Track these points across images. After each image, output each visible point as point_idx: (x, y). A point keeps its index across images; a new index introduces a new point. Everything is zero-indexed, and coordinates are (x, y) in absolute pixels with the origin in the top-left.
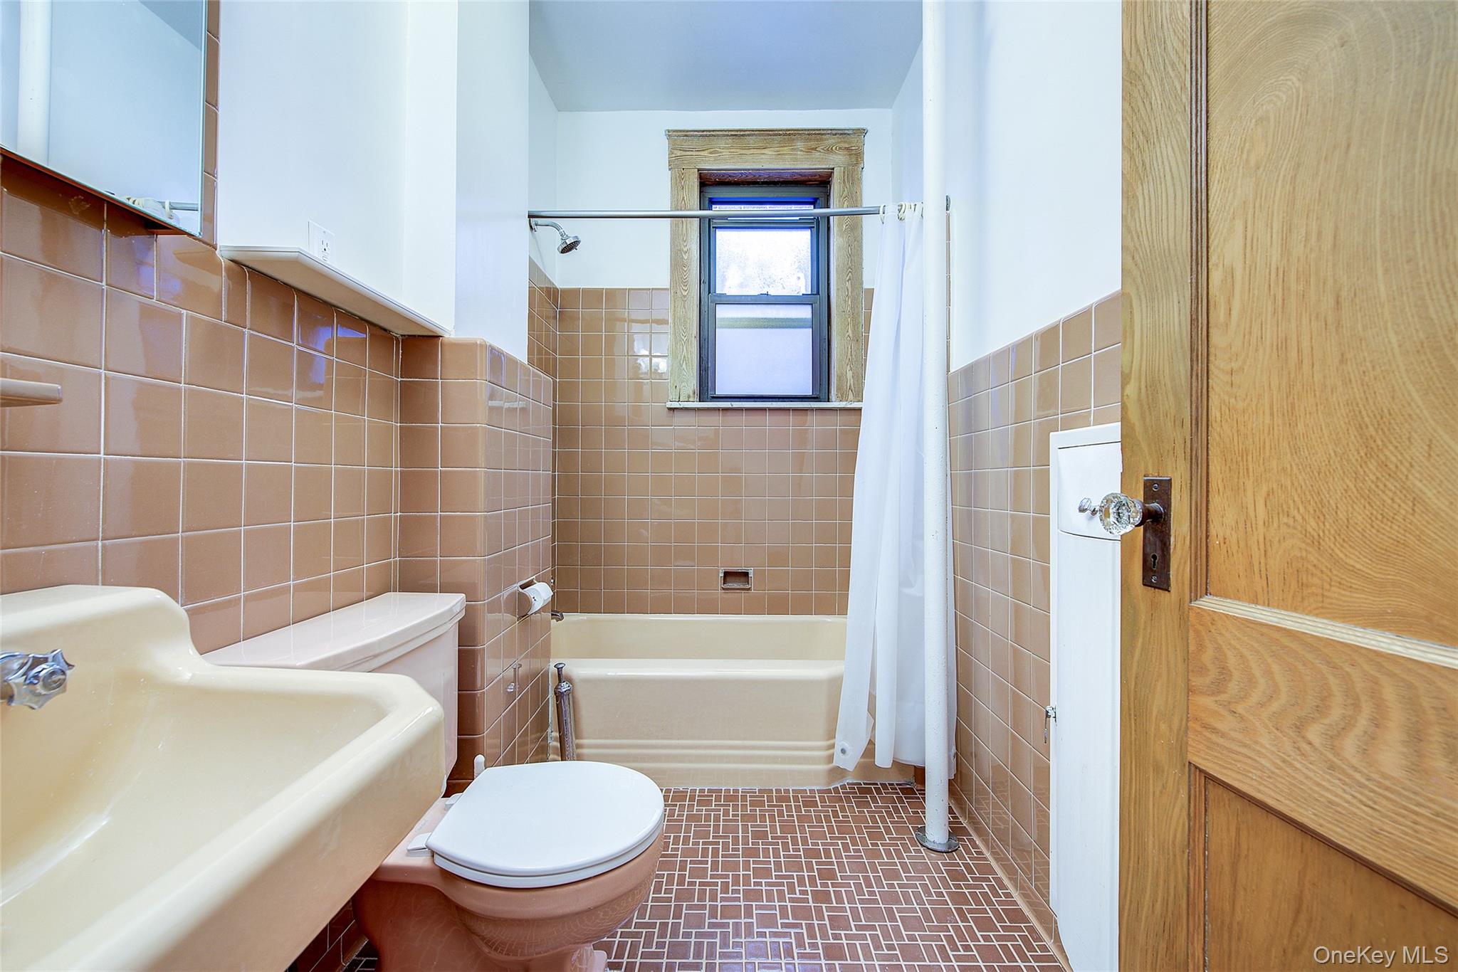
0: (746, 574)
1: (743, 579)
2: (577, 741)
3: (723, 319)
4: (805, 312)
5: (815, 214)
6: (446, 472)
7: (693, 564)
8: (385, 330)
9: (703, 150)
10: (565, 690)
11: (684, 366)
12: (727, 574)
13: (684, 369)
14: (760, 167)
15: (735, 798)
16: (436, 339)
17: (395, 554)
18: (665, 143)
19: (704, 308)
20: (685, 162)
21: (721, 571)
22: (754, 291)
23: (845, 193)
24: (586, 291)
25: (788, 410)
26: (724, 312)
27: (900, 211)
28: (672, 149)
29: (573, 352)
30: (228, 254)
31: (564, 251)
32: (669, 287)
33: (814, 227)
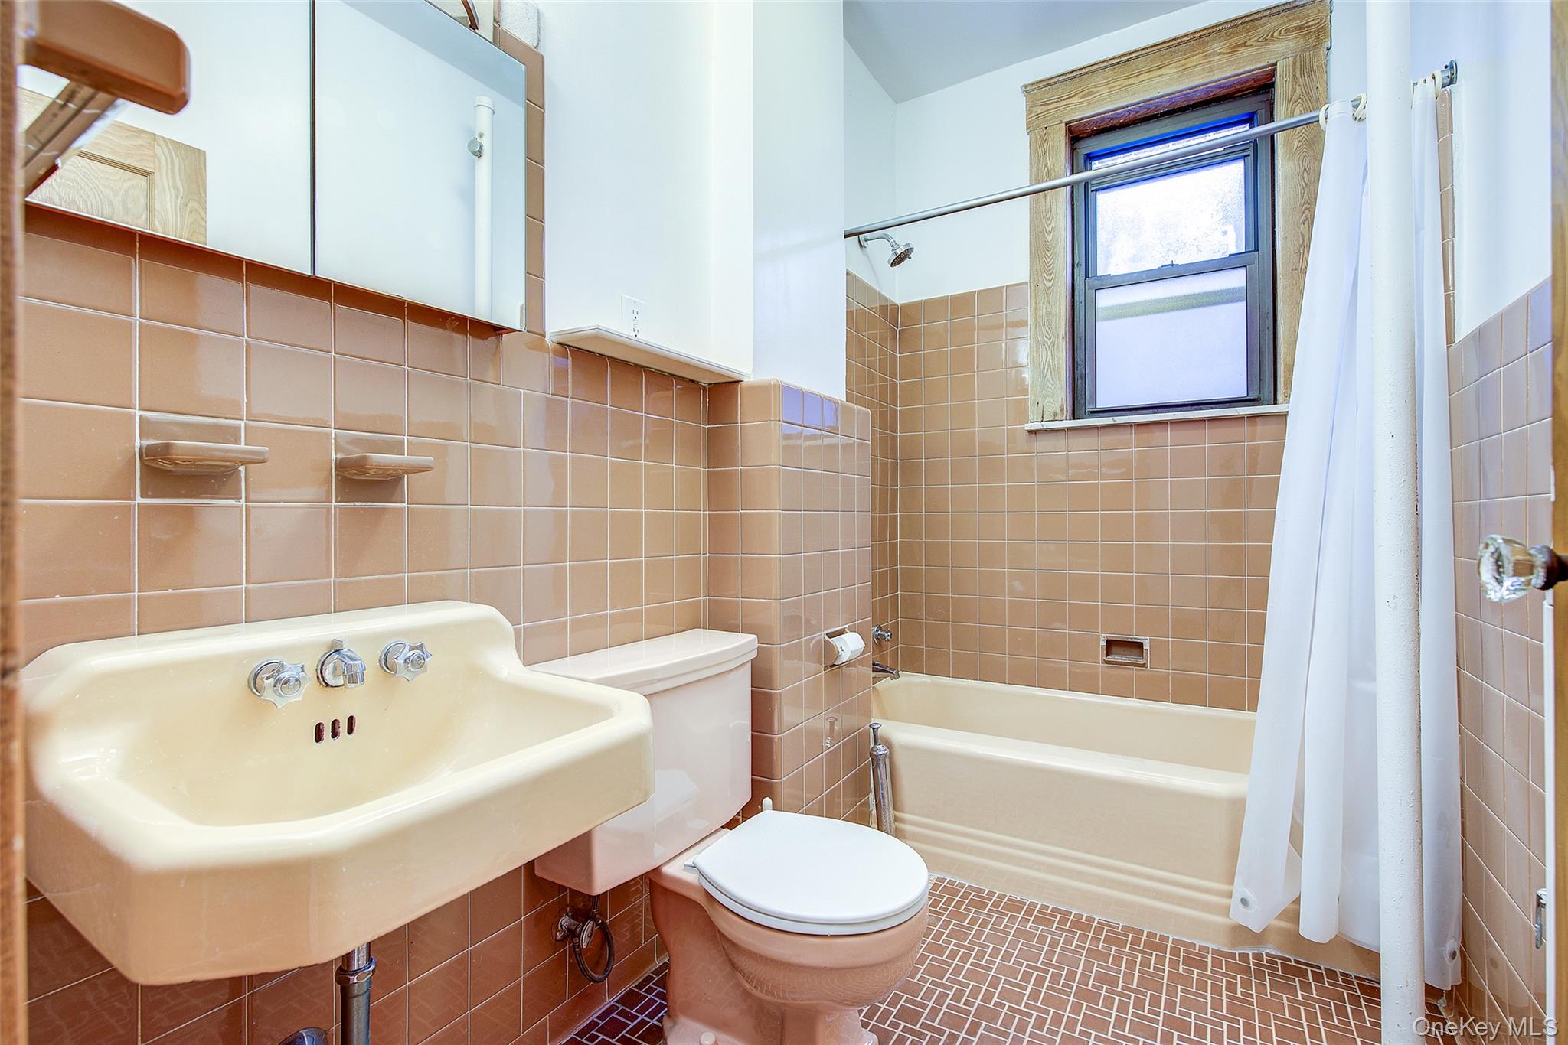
0: (1140, 645)
1: (1136, 651)
2: (897, 814)
3: (1106, 309)
4: (1236, 279)
5: (1251, 135)
6: (745, 514)
7: (1064, 627)
8: (693, 381)
9: (1073, 96)
10: (880, 753)
11: (1049, 376)
12: (1111, 644)
13: (1048, 380)
14: (1156, 95)
15: (1161, 948)
16: (732, 385)
17: (705, 592)
18: (1021, 102)
19: (1079, 298)
20: (1048, 118)
21: (1102, 638)
22: (1152, 264)
23: (1296, 95)
24: (927, 302)
25: (1202, 420)
26: (1106, 300)
27: (1356, 107)
28: (1032, 105)
29: (915, 374)
30: (556, 339)
31: (893, 264)
32: (1028, 281)
33: (1249, 155)
